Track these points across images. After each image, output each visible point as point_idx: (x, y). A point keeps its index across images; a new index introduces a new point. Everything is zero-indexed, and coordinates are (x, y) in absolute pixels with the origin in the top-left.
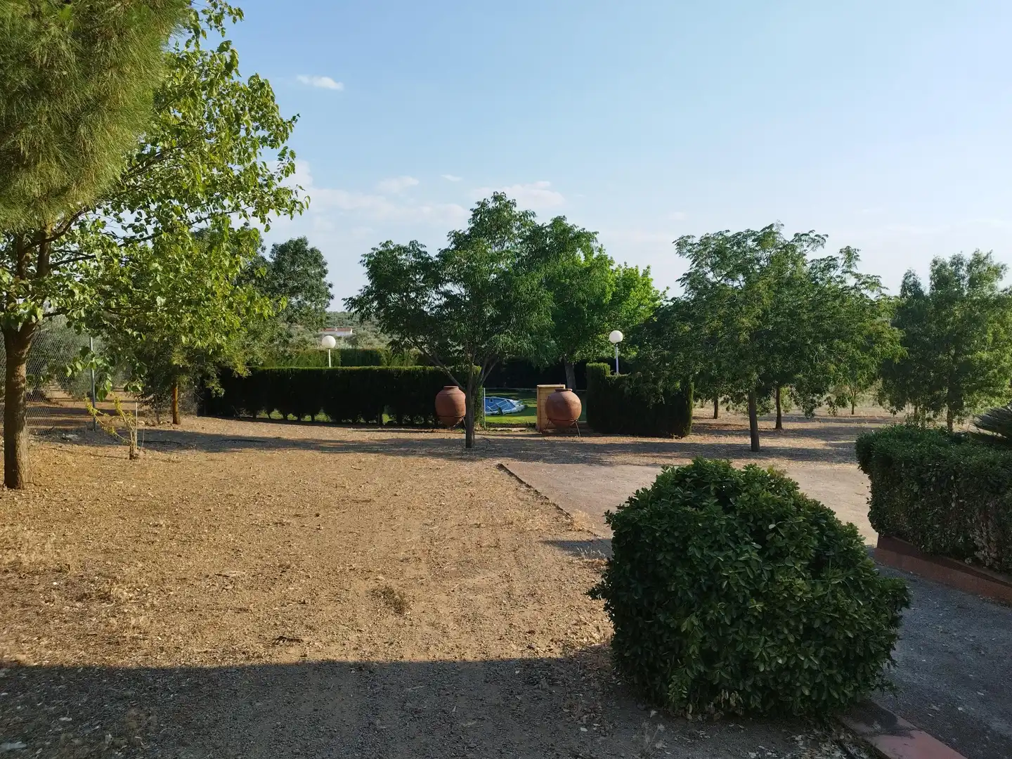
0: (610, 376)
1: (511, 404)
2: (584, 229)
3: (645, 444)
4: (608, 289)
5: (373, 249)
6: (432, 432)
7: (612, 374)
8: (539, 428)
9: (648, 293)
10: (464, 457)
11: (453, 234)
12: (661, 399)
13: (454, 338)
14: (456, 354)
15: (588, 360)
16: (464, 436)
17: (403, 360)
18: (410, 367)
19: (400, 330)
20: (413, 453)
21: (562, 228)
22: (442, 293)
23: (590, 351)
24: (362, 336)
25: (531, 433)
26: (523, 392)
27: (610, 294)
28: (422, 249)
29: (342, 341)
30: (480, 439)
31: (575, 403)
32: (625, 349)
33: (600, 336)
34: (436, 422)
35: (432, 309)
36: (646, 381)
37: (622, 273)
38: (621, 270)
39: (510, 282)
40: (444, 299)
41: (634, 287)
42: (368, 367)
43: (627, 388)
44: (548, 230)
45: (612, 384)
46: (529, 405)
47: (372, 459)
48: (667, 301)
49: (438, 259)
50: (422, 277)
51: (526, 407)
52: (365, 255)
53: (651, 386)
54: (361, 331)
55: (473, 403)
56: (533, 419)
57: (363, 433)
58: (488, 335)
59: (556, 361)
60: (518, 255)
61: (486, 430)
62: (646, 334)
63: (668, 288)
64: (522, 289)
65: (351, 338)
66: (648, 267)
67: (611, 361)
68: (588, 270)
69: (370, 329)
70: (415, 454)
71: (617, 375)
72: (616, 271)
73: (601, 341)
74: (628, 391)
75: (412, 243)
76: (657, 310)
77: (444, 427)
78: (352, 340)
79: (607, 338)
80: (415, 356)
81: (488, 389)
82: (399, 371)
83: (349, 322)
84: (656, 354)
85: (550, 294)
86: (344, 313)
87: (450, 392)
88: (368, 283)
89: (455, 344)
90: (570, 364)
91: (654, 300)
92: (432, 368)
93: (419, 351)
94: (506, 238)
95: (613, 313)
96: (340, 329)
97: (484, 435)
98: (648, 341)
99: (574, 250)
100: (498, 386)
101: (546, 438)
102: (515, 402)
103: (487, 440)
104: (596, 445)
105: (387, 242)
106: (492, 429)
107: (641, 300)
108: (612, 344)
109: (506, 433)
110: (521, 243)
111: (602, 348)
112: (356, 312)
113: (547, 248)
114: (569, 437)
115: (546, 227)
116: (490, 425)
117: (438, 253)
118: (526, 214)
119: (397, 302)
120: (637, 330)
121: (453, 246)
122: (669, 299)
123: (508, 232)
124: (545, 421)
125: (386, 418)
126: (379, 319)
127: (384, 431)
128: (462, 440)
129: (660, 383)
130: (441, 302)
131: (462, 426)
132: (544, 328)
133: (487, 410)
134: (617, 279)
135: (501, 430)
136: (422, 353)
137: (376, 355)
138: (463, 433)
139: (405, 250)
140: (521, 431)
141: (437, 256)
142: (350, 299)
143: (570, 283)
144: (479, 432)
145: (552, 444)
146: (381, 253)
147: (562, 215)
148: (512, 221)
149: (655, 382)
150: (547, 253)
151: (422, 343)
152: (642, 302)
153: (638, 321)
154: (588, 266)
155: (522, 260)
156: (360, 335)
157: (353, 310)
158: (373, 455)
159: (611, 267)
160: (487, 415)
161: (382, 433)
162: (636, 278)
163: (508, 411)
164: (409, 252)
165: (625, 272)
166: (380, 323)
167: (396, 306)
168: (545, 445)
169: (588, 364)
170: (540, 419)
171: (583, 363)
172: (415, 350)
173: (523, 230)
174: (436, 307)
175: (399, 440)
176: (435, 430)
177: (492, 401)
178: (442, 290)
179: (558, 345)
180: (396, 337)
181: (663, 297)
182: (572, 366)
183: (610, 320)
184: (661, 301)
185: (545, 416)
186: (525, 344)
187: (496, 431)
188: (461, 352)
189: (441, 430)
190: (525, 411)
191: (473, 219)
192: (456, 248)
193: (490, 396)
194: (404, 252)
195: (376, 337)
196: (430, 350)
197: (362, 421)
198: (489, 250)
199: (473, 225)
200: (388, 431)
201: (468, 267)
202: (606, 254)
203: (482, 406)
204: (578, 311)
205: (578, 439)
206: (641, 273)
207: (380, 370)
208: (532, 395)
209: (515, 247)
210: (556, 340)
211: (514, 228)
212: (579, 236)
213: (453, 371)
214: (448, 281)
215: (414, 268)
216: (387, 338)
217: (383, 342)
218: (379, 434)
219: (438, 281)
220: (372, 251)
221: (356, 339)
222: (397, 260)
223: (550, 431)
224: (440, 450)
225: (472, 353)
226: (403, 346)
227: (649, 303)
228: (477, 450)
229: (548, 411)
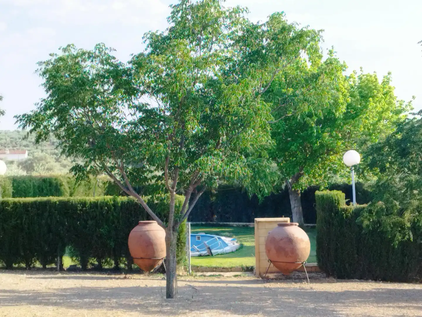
0: (345, 206)
1: (223, 242)
2: (308, 26)
3: (390, 291)
4: (341, 100)
5: (50, 55)
6: (125, 278)
7: (348, 203)
8: (258, 273)
9: (390, 103)
10: (166, 309)
11: (149, 36)
12: (409, 236)
13: (151, 161)
14: (153, 181)
15: (317, 188)
16: (164, 283)
17: (89, 189)
18: (97, 198)
19: (85, 153)
20: (101, 305)
21: (281, 26)
22: (136, 107)
23: (320, 175)
24: (39, 160)
25: (247, 279)
26: (238, 226)
27: (345, 107)
28: (112, 54)
29: (15, 166)
30: (185, 287)
31: (302, 240)
32: (363, 172)
33: (332, 157)
34: (129, 265)
35: (124, 127)
36: (389, 212)
37: (357, 79)
38: (356, 76)
39: (219, 93)
40: (139, 115)
41: (373, 97)
42: (45, 199)
43: (366, 222)
44: (265, 28)
45: (347, 216)
46: (246, 244)
47: (50, 313)
48: (414, 114)
49: (130, 66)
50: (112, 88)
51: (242, 246)
52: (40, 63)
53: (396, 219)
54: (38, 154)
55: (175, 242)
56: (250, 261)
57: (38, 280)
58: (193, 157)
59: (278, 188)
60: (229, 60)
61: (192, 275)
62: (388, 155)
63: (413, 97)
64: (233, 101)
65: (26, 162)
66: (389, 74)
67: (347, 189)
68: (315, 77)
69: (49, 151)
70: (102, 307)
71: (354, 205)
72: (350, 77)
73: (333, 164)
74: (368, 226)
75: (98, 47)
76: (400, 126)
77: (139, 271)
78: (27, 165)
79: (340, 160)
80: (104, 184)
81: (195, 223)
82: (84, 204)
83: (24, 142)
84: (401, 179)
85: (268, 106)
86: (18, 132)
87: (147, 227)
88: (45, 95)
89: (153, 168)
90: (296, 192)
91: (398, 112)
92: (125, 199)
93: (109, 177)
94: (214, 39)
95: (347, 128)
96: (13, 152)
97: (189, 281)
98: (391, 163)
99: (296, 53)
100: (206, 221)
101: (267, 285)
102: (227, 240)
103: (193, 288)
104: (330, 293)
105: (69, 46)
106: (199, 274)
107: (382, 112)
108: (348, 167)
109: (216, 279)
110: (233, 45)
111: (335, 172)
112: (31, 131)
113: (264, 51)
114: (296, 282)
115: (262, 25)
116: (197, 269)
117: (130, 59)
118: (237, 10)
119: (81, 119)
120: (377, 149)
121: (150, 50)
122: (416, 111)
123: (216, 32)
124: (266, 264)
125: (67, 261)
126: (59, 138)
127: (64, 278)
128: (162, 288)
129: (407, 215)
130: (135, 117)
131: (162, 270)
132: (263, 148)
133: (193, 250)
134: (352, 87)
135: (210, 276)
136: (112, 180)
137: (57, 183)
138: (163, 279)
139: (91, 56)
140: (235, 276)
141: (129, 63)
142: (24, 115)
143: (293, 93)
144: (183, 278)
145: (274, 293)
146: (61, 59)
147: (280, 11)
148: (221, 19)
149: (401, 213)
150: (264, 58)
151: (112, 168)
152: (383, 115)
153: (378, 139)
154: (316, 72)
155: (234, 66)
156: (36, 158)
157: (29, 128)
158: (51, 308)
159: (344, 74)
160: (193, 257)
161: (62, 280)
162: (375, 86)
163: (220, 251)
164: (95, 58)
165: (360, 79)
166: (60, 144)
167: (79, 123)
168: (265, 294)
169: (317, 193)
170: (259, 261)
171: (311, 190)
172: (104, 176)
173: (234, 29)
174: (128, 124)
175: (83, 288)
176: (128, 276)
177: (199, 238)
178: (136, 103)
179: (281, 168)
180: (81, 162)
181: (408, 108)
182: (298, 194)
183: (344, 137)
184: (407, 113)
185: (265, 257)
186: (238, 168)
187: (205, 276)
188: (160, 178)
189: (136, 276)
190: (240, 251)
191: (173, 17)
192: (152, 53)
193: (197, 232)
194: (89, 57)
195: (57, 160)
196: (123, 177)
197: (38, 265)
198: (193, 54)
199: (173, 25)
200: (70, 278)
201: (167, 75)
202: (337, 57)
203: (187, 244)
204: (304, 126)
205: (307, 286)
206: (380, 81)
207: (61, 202)
208: (249, 231)
209: (226, 50)
210: (278, 163)
211: (223, 27)
212: (301, 35)
213: (150, 204)
214: (143, 93)
215: (100, 77)
216: (69, 162)
217: (65, 166)
218: (58, 281)
219: (131, 92)
220: (50, 57)
221: (32, 163)
222: (81, 67)
223: (271, 276)
224: (134, 301)
225: (174, 179)
226: (89, 172)
227: (392, 117)
228: (180, 301)
229: (268, 251)
